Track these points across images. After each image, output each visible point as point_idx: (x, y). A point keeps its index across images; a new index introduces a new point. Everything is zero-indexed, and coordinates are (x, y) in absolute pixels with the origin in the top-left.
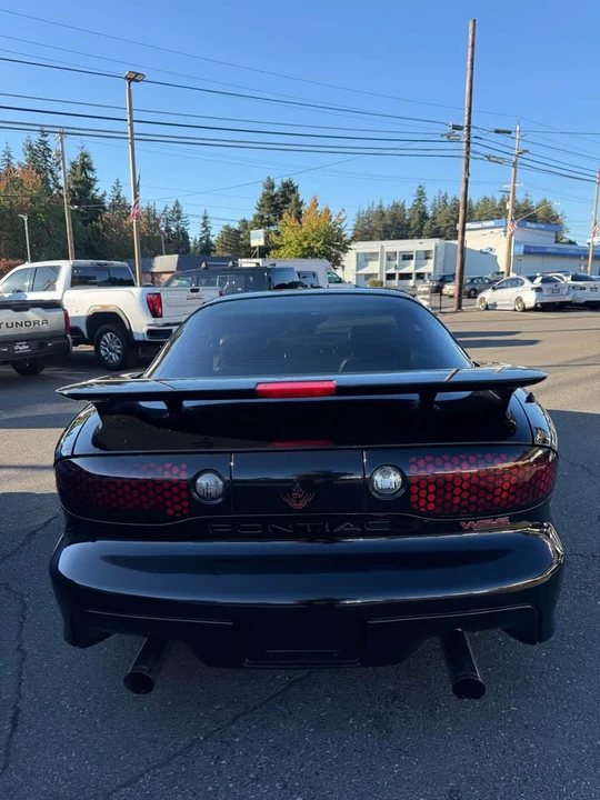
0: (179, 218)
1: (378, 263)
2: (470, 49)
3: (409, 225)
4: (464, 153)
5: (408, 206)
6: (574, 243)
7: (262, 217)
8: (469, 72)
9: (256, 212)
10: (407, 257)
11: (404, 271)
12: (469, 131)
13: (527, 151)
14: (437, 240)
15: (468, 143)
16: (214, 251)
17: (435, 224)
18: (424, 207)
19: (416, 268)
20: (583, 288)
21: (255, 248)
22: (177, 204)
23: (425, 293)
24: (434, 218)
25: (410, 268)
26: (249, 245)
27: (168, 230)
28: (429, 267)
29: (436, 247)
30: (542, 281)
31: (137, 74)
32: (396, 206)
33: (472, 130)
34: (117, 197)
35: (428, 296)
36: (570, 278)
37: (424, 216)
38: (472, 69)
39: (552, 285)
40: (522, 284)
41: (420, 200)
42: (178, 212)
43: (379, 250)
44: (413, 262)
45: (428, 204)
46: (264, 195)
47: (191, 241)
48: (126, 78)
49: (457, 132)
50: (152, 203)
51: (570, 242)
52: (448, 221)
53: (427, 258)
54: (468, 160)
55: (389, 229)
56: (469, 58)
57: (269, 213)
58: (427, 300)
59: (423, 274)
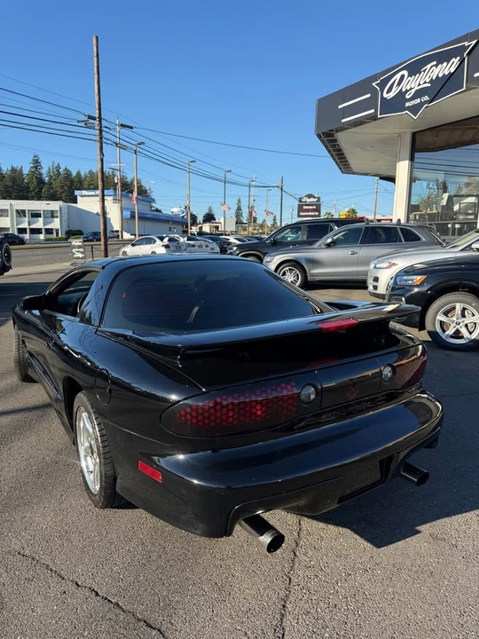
1: (8, 219)
2: (95, 59)
3: (28, 188)
4: (98, 138)
5: (26, 171)
6: (160, 211)
8: (96, 76)
10: (36, 215)
11: (34, 226)
12: (100, 121)
13: (143, 143)
14: (61, 203)
15: (101, 131)
17: (52, 188)
18: (41, 174)
19: (45, 224)
20: (193, 246)
23: (79, 247)
24: (50, 184)
25: (39, 224)
28: (56, 224)
29: (60, 208)
30: (169, 240)
32: (13, 170)
33: (103, 122)
35: (82, 250)
36: (186, 239)
37: (41, 181)
38: (98, 73)
39: (175, 244)
40: (155, 242)
41: (36, 167)
43: (8, 207)
44: (41, 220)
45: (44, 171)
49: (92, 121)
51: (157, 210)
52: (62, 187)
53: (53, 217)
54: (101, 144)
55: (10, 189)
56: (95, 65)
58: (82, 253)
59: (52, 229)
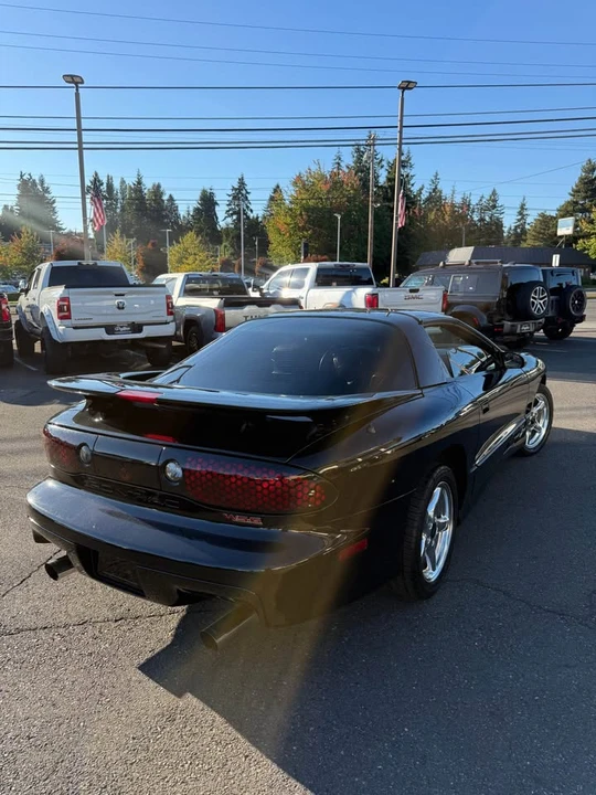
0: (494, 207)
7: (576, 203)
9: (569, 198)
16: (525, 241)
21: (561, 237)
22: (494, 193)
26: (556, 235)
27: (482, 220)
31: (409, 82)
34: (434, 190)
42: (495, 201)
46: (581, 179)
47: (505, 230)
48: (399, 88)
50: (468, 193)
57: (584, 198)
